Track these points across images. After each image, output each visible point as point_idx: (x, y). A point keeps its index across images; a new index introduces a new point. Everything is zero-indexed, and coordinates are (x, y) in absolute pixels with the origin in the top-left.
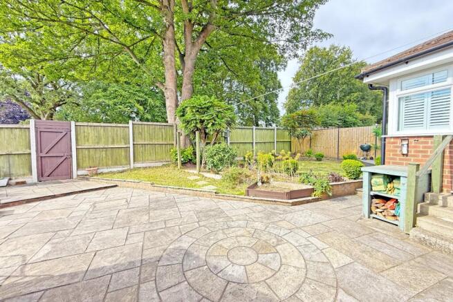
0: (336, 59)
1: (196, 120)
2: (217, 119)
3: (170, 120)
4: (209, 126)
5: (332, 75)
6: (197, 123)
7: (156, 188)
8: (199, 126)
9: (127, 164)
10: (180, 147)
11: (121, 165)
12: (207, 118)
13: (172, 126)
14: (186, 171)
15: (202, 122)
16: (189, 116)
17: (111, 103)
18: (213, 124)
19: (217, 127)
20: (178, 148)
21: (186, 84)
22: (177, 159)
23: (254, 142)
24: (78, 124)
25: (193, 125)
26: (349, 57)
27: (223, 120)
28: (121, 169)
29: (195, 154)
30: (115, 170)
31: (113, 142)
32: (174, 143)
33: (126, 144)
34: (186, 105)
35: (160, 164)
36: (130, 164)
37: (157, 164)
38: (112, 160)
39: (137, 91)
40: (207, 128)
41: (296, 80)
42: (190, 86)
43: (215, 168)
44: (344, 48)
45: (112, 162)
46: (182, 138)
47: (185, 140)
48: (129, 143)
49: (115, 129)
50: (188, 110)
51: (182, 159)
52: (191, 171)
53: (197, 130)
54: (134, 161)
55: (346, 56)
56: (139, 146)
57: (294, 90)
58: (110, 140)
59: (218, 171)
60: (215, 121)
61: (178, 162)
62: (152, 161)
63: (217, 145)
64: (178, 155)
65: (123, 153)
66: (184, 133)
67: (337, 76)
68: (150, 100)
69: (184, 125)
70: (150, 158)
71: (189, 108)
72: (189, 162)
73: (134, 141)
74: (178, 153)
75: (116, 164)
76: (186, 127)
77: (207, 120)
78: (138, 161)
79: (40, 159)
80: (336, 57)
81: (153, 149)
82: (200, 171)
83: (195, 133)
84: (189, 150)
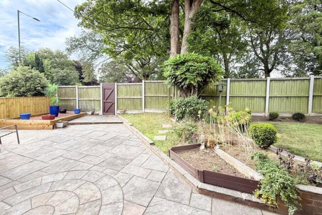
11: (138, 109)
24: (119, 84)
33: (140, 96)
36: (142, 110)
56: (148, 98)
58: (133, 93)
62: (156, 108)
65: (139, 102)
73: (145, 94)
78: (147, 108)
79: (104, 103)
81: (157, 100)
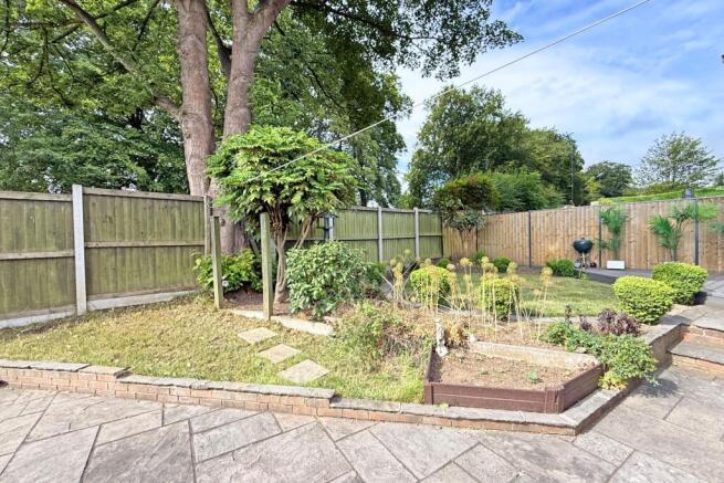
0: (481, 108)
1: (260, 183)
2: (313, 183)
3: (196, 189)
4: (297, 198)
5: (477, 132)
6: (262, 192)
7: (133, 390)
8: (269, 199)
9: (64, 304)
10: (218, 253)
11: (45, 306)
12: (289, 179)
13: (200, 202)
14: (236, 312)
15: (276, 189)
16: (242, 173)
17: (68, 158)
18: (305, 197)
19: (316, 204)
20: (214, 255)
21: (235, 107)
22: (212, 284)
23: (381, 238)
25: (252, 197)
26: (499, 107)
27: (330, 187)
28: (42, 318)
29: (257, 267)
30: (21, 322)
31: (16, 245)
32: (206, 243)
33: (61, 248)
34: (234, 146)
35: (168, 297)
36: (75, 303)
37: (157, 298)
38: (11, 296)
39: (133, 138)
40: (290, 204)
41: (423, 136)
42: (243, 111)
43: (315, 308)
44: (492, 92)
45: (12, 301)
46: (224, 231)
47: (233, 235)
48: (72, 246)
49: (25, 207)
50: (240, 159)
51: (226, 284)
52: (249, 314)
53: (264, 210)
54: (89, 293)
55: (496, 104)
56: (103, 254)
57: (420, 152)
58: (7, 238)
59: (322, 315)
60: (310, 187)
61: (215, 289)
62: (144, 290)
63: (316, 249)
64: (215, 273)
65: (53, 274)
66: (230, 218)
67: (484, 133)
68: (162, 157)
69: (230, 197)
70: (136, 281)
71: (241, 153)
72: (242, 290)
73: (87, 238)
74: (214, 267)
75: (28, 305)
76: (234, 204)
77: (292, 185)
78: (102, 294)
80: (482, 104)
81: (146, 260)
82: (271, 314)
83: (257, 218)
84: (244, 260)
